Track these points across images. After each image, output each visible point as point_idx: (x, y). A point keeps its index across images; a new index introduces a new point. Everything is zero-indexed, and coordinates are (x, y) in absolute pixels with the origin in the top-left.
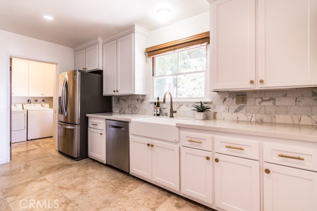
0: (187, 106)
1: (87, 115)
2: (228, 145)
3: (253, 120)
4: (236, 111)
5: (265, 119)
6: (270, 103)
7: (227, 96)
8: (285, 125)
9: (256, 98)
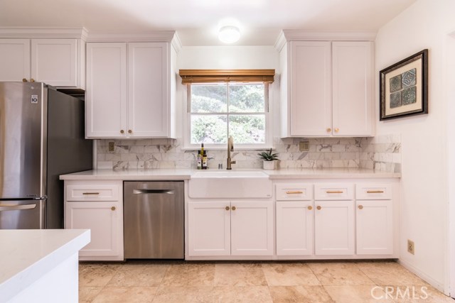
0: (244, 154)
1: (62, 177)
2: (328, 190)
3: (315, 166)
4: (300, 159)
5: (325, 164)
6: (328, 150)
7: (291, 143)
8: (339, 168)
9: (317, 145)
